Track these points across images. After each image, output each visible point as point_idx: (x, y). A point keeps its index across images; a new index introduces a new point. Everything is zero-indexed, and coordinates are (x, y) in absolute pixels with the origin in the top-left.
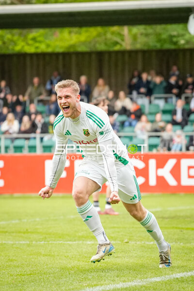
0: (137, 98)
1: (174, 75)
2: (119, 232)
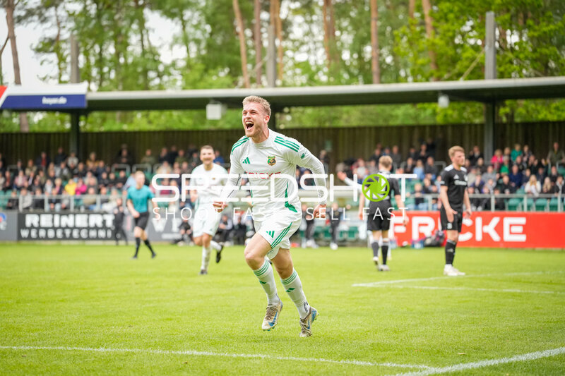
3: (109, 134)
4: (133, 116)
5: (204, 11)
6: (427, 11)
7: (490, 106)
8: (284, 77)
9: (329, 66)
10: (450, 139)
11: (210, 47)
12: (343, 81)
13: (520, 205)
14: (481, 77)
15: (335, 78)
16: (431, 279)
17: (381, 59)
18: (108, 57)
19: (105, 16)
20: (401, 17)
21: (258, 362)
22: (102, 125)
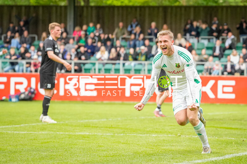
0: (190, 38)
1: (215, 23)
2: (174, 129)
13: (93, 68)
16: (22, 125)
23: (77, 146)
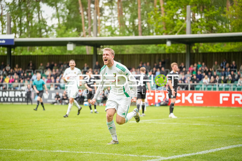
3: (24, 56)
4: (35, 49)
5: (66, 3)
6: (162, 5)
7: (188, 45)
8: (101, 32)
9: (120, 28)
10: (171, 59)
11: (68, 19)
12: (126, 34)
13: (201, 88)
14: (184, 33)
15: (123, 33)
16: (163, 119)
17: (142, 25)
18: (24, 23)
19: (23, 5)
20: (151, 7)
21: (88, 155)
22: (21, 52)
23: (194, 131)
